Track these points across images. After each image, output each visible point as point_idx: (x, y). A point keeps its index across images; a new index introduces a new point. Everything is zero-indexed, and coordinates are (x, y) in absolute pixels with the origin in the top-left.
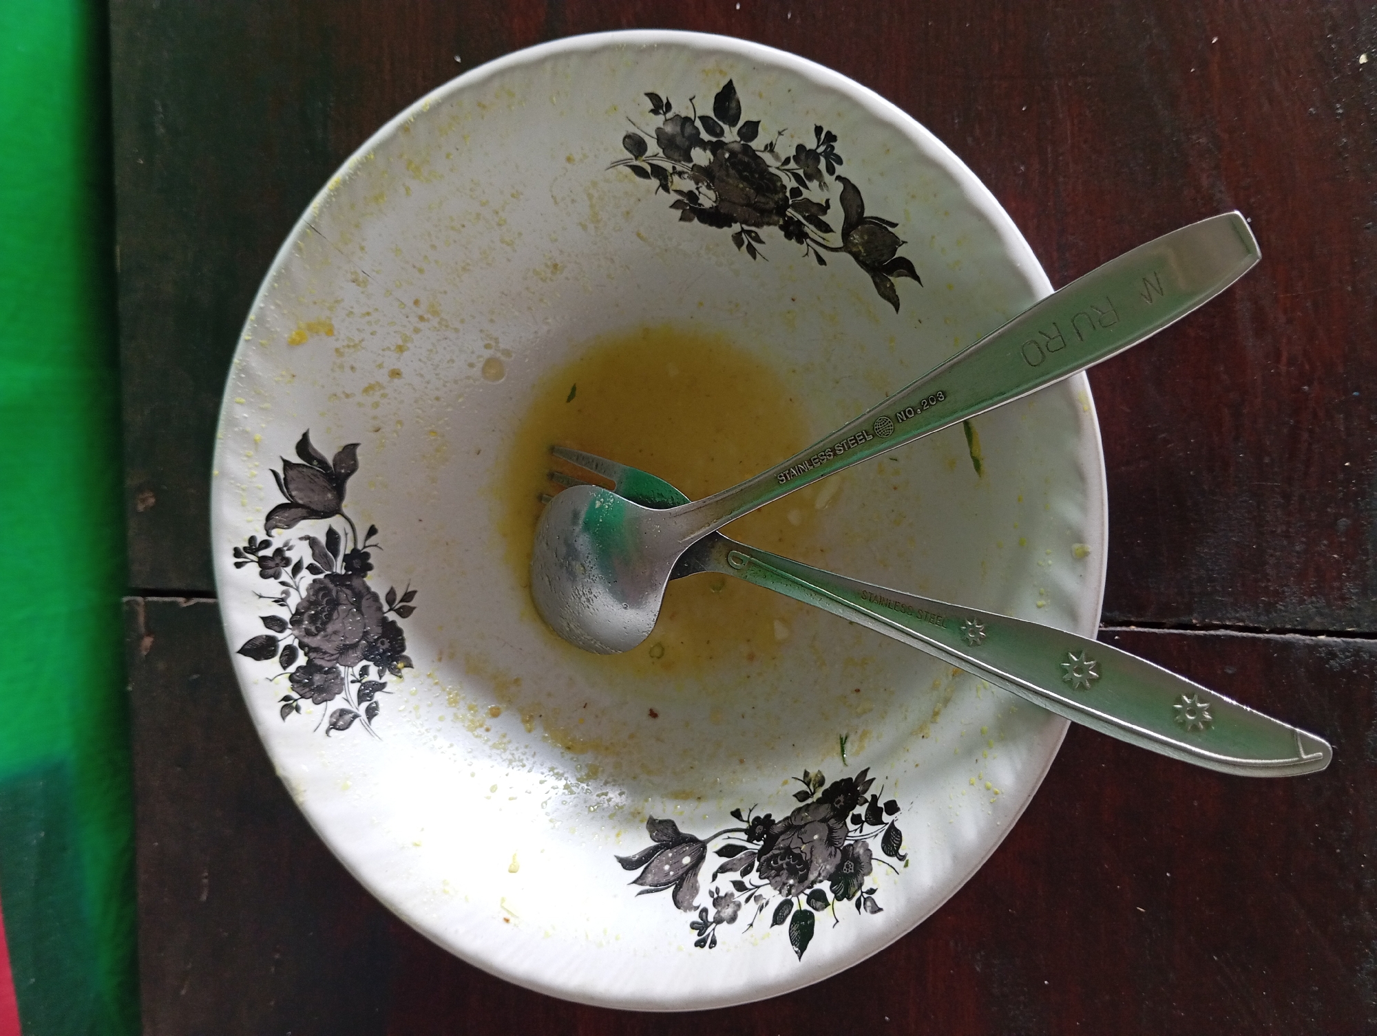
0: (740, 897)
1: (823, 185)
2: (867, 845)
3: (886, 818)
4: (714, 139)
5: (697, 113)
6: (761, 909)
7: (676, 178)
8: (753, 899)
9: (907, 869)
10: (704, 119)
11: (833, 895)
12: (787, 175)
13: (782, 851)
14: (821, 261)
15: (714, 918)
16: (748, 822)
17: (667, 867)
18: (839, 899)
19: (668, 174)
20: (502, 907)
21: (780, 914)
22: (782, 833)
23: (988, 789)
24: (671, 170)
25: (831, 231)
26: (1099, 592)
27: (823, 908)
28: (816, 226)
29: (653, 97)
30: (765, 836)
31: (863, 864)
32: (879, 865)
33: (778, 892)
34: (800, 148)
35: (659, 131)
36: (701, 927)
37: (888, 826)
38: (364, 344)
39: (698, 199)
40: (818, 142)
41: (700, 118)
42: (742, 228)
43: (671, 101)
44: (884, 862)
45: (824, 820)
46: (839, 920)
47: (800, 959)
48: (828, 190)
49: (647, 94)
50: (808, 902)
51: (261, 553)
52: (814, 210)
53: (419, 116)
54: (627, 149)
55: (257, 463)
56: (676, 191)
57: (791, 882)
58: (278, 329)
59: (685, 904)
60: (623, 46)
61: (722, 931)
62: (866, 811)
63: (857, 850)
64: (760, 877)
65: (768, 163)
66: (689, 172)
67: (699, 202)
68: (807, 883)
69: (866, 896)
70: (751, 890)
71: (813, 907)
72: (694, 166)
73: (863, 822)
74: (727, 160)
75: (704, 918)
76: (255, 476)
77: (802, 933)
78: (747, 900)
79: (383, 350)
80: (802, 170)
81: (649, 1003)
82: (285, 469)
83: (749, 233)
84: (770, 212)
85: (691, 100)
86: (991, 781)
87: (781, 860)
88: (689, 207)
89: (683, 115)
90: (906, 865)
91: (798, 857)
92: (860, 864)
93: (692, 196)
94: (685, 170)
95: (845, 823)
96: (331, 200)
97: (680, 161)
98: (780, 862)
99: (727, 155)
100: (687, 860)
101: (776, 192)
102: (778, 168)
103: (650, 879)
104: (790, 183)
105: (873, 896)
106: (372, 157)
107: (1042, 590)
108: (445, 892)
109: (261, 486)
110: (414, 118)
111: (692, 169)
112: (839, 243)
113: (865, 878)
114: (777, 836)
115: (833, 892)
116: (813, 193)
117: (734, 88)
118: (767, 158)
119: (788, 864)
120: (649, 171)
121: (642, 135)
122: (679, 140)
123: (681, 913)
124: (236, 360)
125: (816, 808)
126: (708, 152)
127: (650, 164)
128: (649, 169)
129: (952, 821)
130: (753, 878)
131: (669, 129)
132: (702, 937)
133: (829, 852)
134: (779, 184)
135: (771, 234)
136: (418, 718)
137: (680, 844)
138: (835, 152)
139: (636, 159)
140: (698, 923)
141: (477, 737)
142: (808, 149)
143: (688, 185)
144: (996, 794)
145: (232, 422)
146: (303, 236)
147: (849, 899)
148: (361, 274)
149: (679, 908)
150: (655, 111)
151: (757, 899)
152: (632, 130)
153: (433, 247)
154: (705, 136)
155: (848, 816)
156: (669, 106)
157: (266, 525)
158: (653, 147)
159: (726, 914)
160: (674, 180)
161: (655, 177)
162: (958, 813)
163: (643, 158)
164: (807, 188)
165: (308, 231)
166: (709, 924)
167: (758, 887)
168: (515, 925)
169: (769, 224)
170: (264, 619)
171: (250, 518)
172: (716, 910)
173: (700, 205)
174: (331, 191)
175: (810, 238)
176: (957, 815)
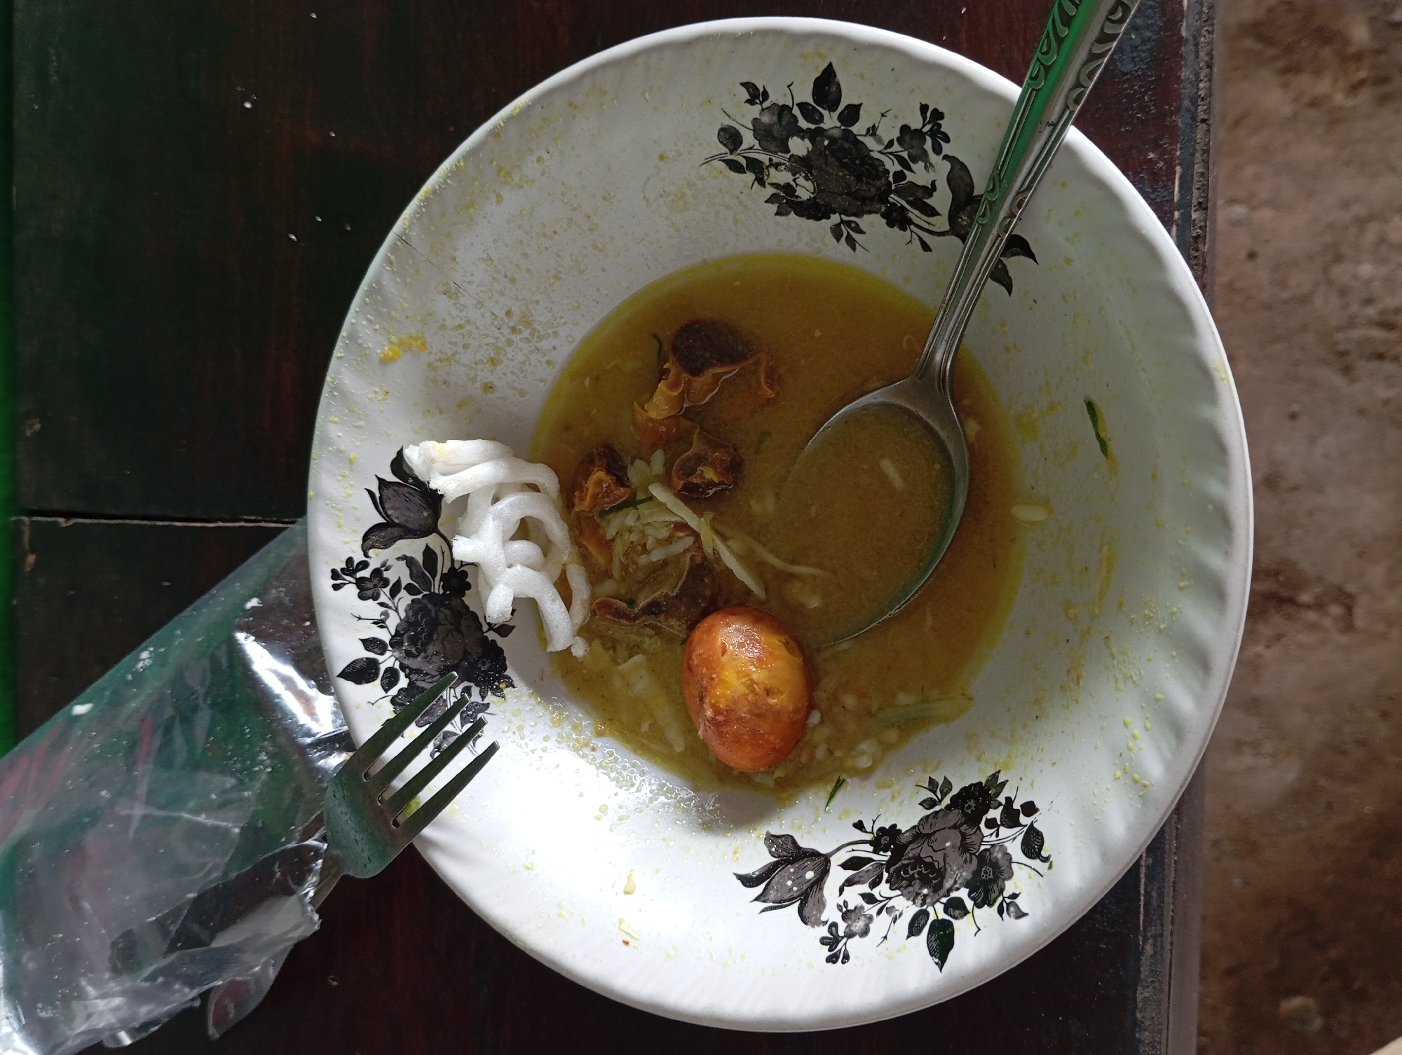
0: (871, 910)
1: (928, 166)
2: (1006, 849)
3: (1024, 820)
4: (813, 126)
5: (795, 99)
6: (895, 920)
7: (772, 170)
8: (884, 910)
9: (1051, 871)
10: (802, 106)
11: (973, 902)
12: (889, 158)
13: (912, 861)
14: (926, 247)
15: (845, 932)
16: (872, 833)
17: (789, 883)
18: (979, 906)
19: (764, 167)
20: (621, 930)
21: (916, 925)
22: (910, 842)
23: (1136, 782)
24: (767, 163)
25: (938, 214)
26: (1246, 568)
27: (962, 917)
28: (921, 211)
29: (747, 85)
30: (892, 846)
31: (1002, 868)
32: (1020, 868)
33: (912, 903)
34: (905, 129)
35: (755, 121)
36: (831, 942)
37: (1026, 828)
38: (457, 357)
39: (796, 191)
40: (924, 122)
41: (797, 105)
42: (842, 219)
43: (768, 89)
44: (1025, 865)
45: (955, 827)
46: (980, 927)
47: (941, 970)
48: (934, 171)
49: (742, 84)
50: (946, 911)
51: (359, 575)
52: (919, 194)
53: (510, 119)
54: (721, 142)
55: (352, 483)
56: (772, 185)
57: (925, 891)
58: (370, 345)
59: (813, 919)
60: (717, 35)
61: (854, 945)
62: (1001, 815)
63: (995, 855)
64: (891, 888)
65: (870, 147)
66: (786, 163)
67: (796, 194)
68: (942, 892)
69: (1008, 901)
70: (881, 901)
71: (951, 916)
72: (790, 156)
73: (999, 826)
74: (826, 147)
75: (834, 932)
76: (350, 495)
77: (942, 943)
78: (879, 912)
79: (476, 363)
80: (906, 152)
81: (782, 1022)
82: (380, 488)
83: (848, 223)
84: (872, 199)
85: (789, 86)
86: (1138, 774)
87: (912, 870)
88: (786, 201)
89: (780, 103)
90: (1050, 867)
91: (930, 866)
92: (1000, 868)
93: (789, 189)
94: (783, 161)
95: (979, 829)
96: (421, 210)
97: (776, 153)
98: (911, 872)
99: (826, 143)
100: (810, 875)
101: (879, 178)
102: (880, 152)
103: (772, 896)
104: (893, 166)
105: (1015, 901)
106: (462, 164)
107: (1184, 570)
108: (560, 915)
109: (356, 506)
110: (504, 122)
111: (789, 159)
112: (945, 226)
113: (1006, 882)
114: (906, 846)
115: (972, 899)
116: (919, 175)
117: (834, 72)
118: (869, 142)
119: (919, 873)
120: (745, 165)
121: (737, 126)
122: (776, 130)
123: (809, 929)
124: (328, 378)
125: (946, 815)
126: (807, 141)
127: (744, 157)
128: (743, 162)
129: (1098, 817)
130: (883, 889)
131: (766, 119)
132: (833, 952)
133: (964, 858)
134: (881, 169)
135: (872, 223)
136: (522, 738)
137: (802, 859)
138: (942, 130)
139: (731, 153)
140: (827, 938)
141: (582, 757)
142: (912, 128)
143: (783, 177)
144: (1145, 786)
145: (326, 441)
146: (394, 248)
147: (990, 905)
148: (453, 285)
149: (806, 924)
150: (751, 102)
151: (890, 910)
152: (727, 122)
153: (525, 255)
154: (803, 124)
155: (981, 820)
156: (765, 95)
157: (362, 545)
158: (749, 139)
159: (857, 928)
160: (771, 174)
161: (750, 171)
162: (1104, 809)
163: (738, 151)
164: (912, 171)
165: (399, 243)
166: (840, 939)
167: (890, 898)
168: (635, 948)
169: (870, 212)
170: (364, 641)
171: (347, 539)
172: (846, 925)
173: (797, 197)
174: (421, 201)
175: (914, 224)
176: (1103, 811)
